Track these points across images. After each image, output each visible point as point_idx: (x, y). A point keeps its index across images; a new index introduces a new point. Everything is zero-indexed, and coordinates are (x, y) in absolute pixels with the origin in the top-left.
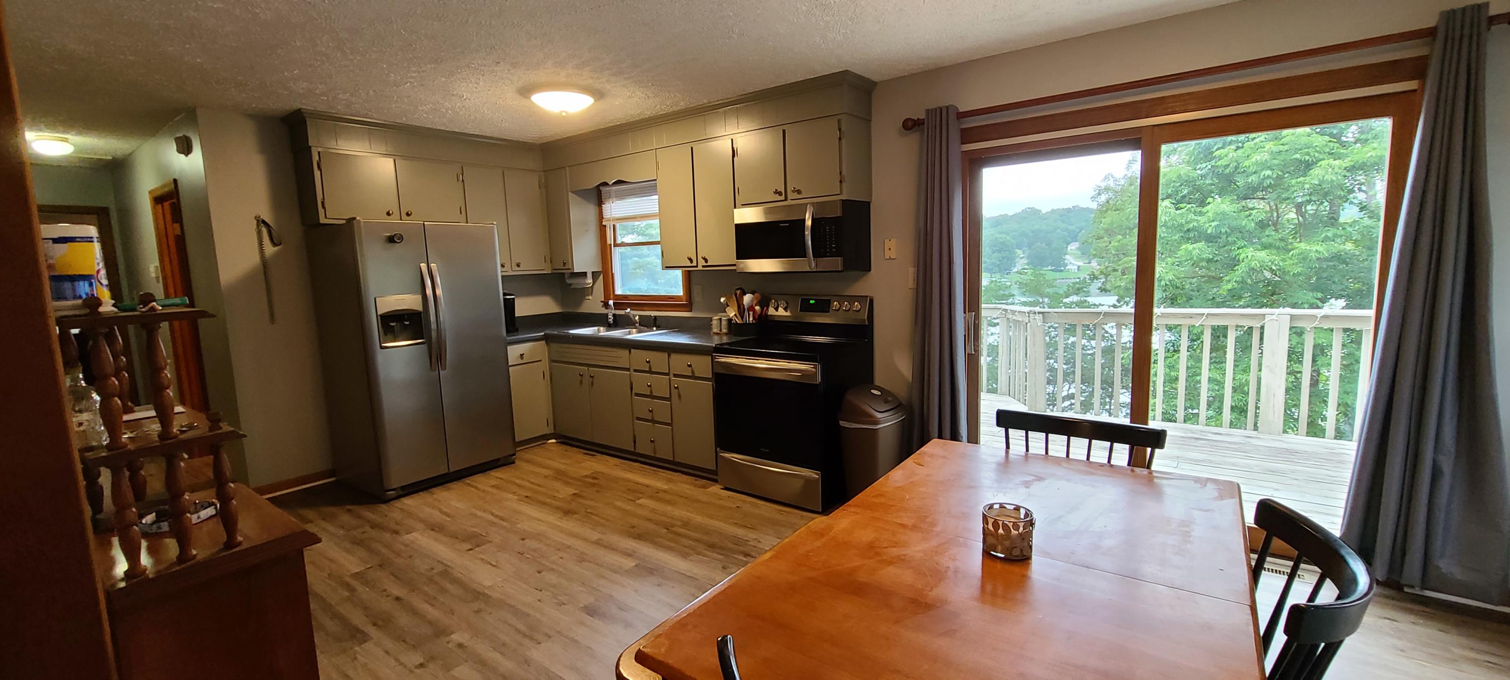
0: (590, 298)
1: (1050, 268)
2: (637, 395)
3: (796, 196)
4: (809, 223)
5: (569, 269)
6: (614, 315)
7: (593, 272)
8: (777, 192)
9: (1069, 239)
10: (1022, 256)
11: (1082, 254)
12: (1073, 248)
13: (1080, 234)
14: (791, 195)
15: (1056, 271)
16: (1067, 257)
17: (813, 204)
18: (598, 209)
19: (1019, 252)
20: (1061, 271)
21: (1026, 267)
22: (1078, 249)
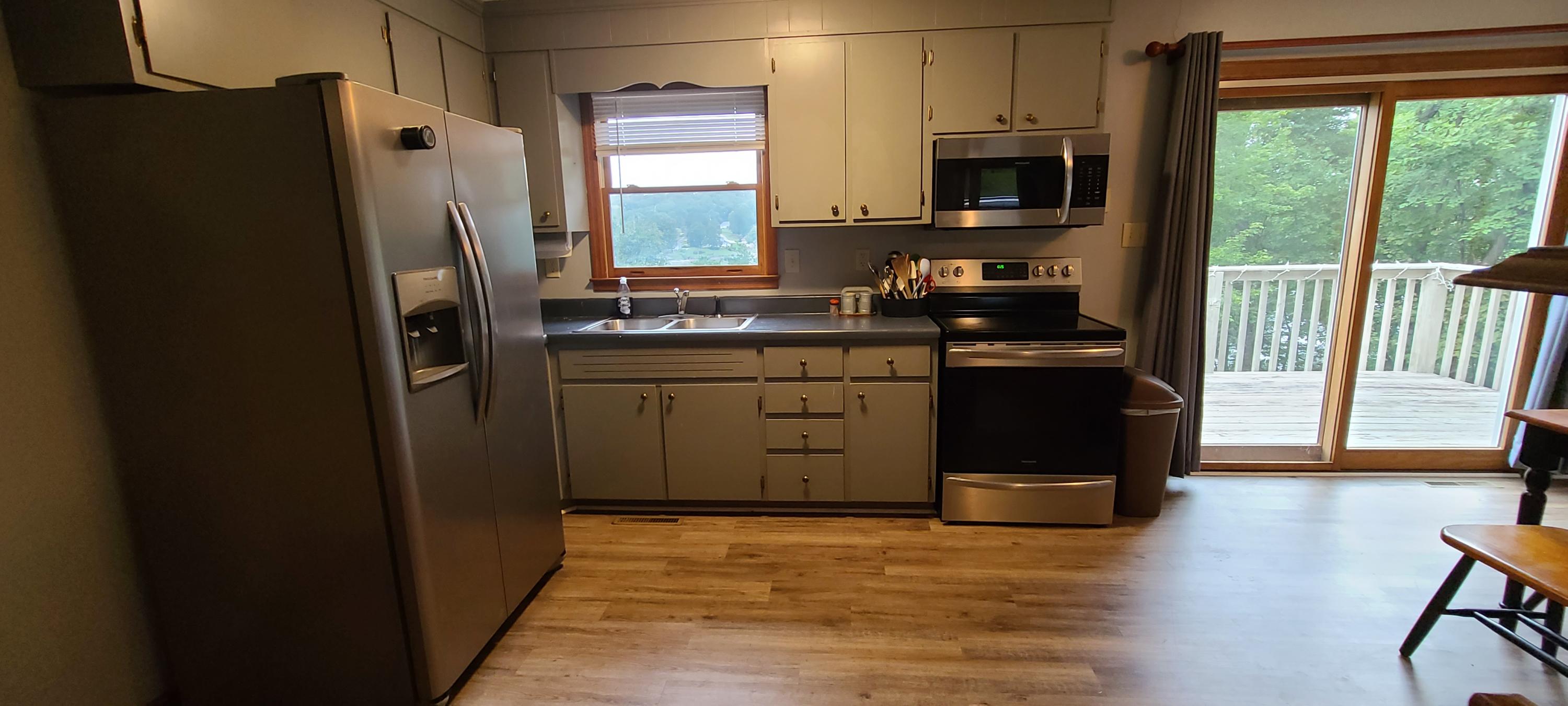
0: (559, 274)
1: (708, 246)
2: (769, 415)
3: (1029, 126)
4: (1069, 163)
5: (557, 226)
6: (631, 300)
7: (573, 233)
8: (1000, 119)
9: (721, 219)
10: (681, 234)
11: (734, 233)
12: (725, 227)
13: (730, 214)
14: (1019, 125)
15: (713, 249)
16: (721, 235)
17: (1071, 137)
18: (581, 129)
19: (679, 230)
20: (718, 249)
21: (686, 245)
22: (729, 228)
